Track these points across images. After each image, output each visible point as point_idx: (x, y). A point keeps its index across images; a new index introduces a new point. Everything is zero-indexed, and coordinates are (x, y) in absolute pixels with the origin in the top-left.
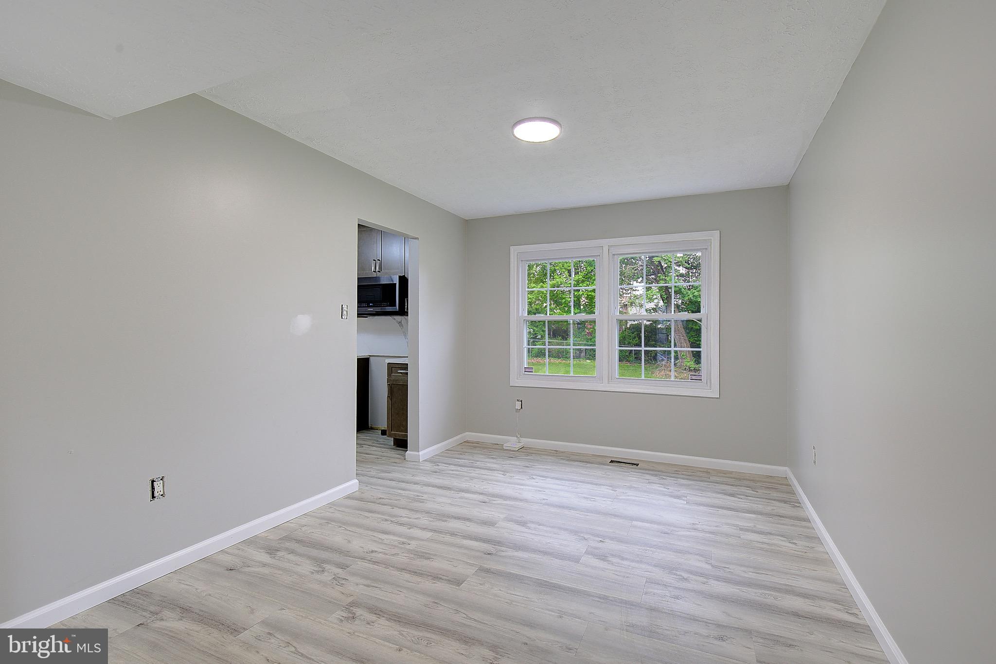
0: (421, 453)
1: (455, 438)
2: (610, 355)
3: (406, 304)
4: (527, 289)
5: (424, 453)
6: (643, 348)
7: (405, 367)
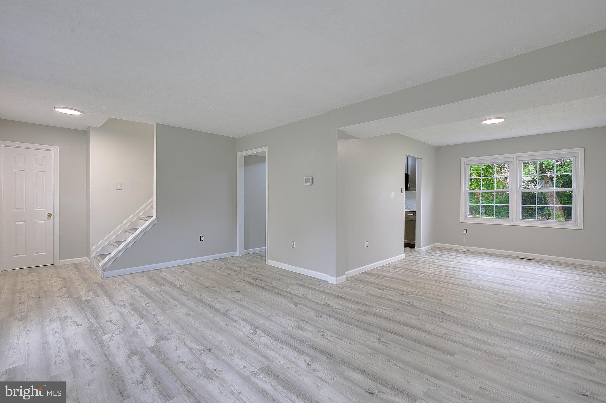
0: (422, 248)
1: (433, 245)
2: (517, 208)
3: (408, 186)
4: (469, 178)
5: (423, 249)
6: (536, 205)
7: (414, 213)
